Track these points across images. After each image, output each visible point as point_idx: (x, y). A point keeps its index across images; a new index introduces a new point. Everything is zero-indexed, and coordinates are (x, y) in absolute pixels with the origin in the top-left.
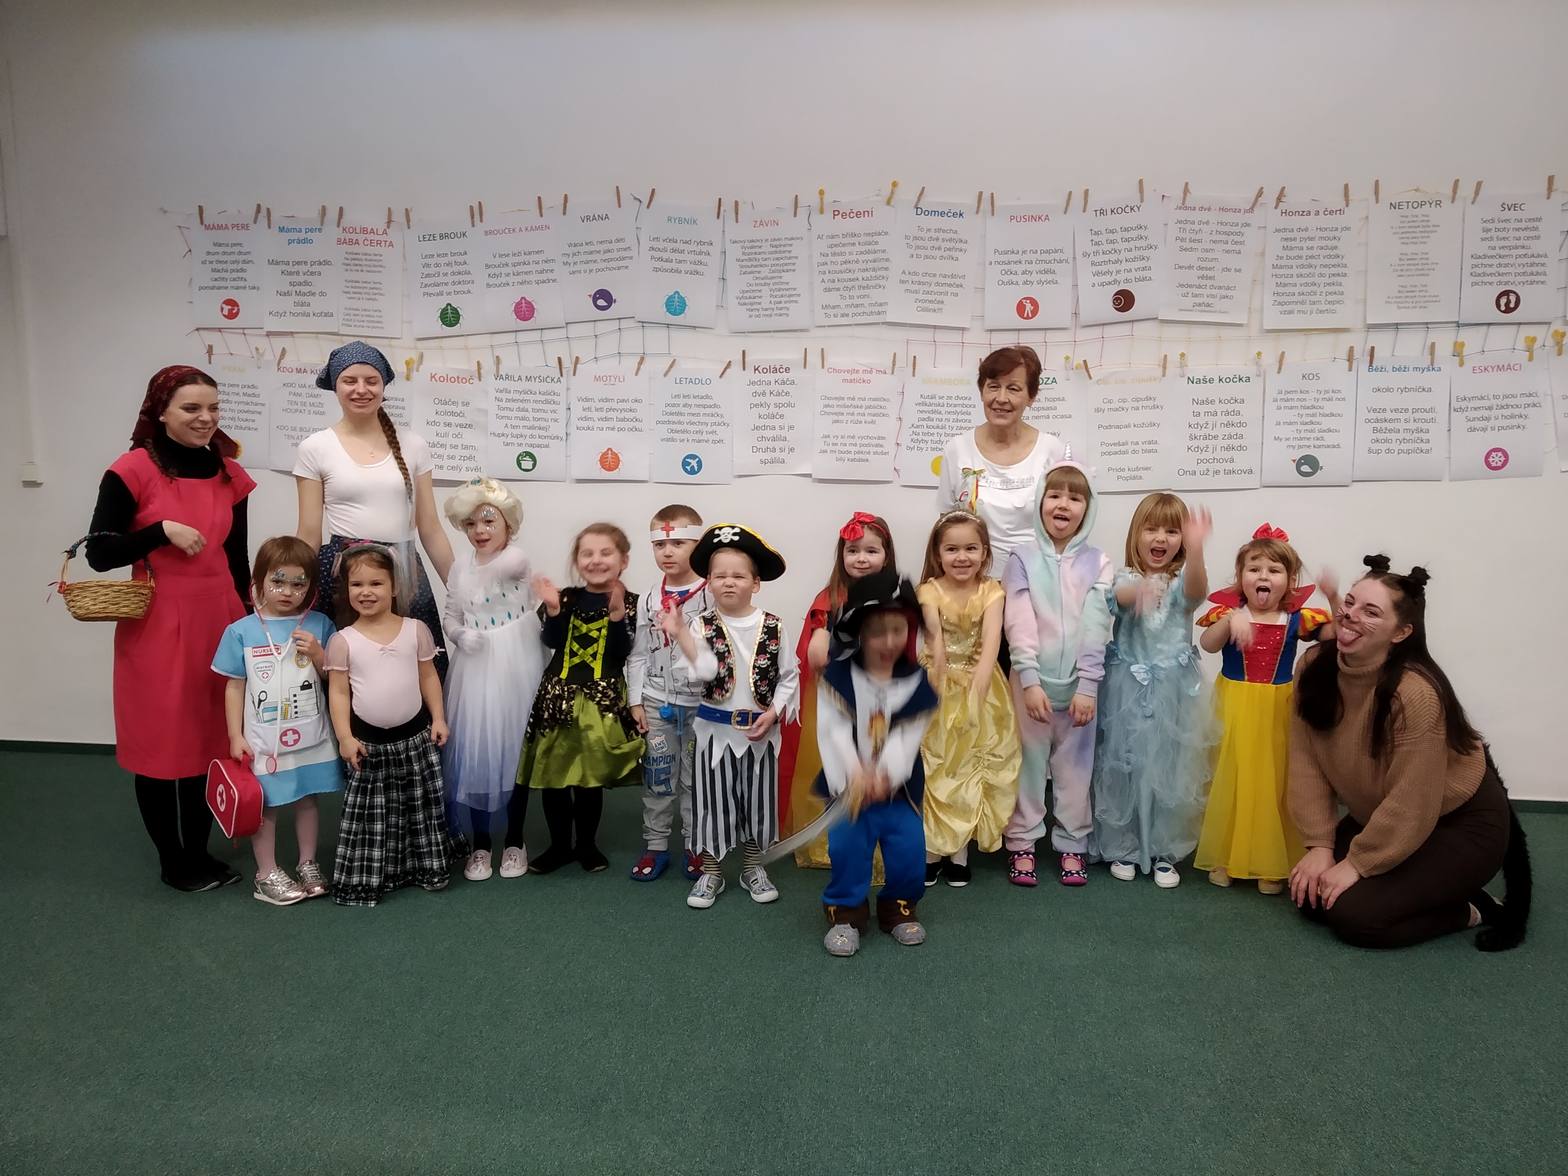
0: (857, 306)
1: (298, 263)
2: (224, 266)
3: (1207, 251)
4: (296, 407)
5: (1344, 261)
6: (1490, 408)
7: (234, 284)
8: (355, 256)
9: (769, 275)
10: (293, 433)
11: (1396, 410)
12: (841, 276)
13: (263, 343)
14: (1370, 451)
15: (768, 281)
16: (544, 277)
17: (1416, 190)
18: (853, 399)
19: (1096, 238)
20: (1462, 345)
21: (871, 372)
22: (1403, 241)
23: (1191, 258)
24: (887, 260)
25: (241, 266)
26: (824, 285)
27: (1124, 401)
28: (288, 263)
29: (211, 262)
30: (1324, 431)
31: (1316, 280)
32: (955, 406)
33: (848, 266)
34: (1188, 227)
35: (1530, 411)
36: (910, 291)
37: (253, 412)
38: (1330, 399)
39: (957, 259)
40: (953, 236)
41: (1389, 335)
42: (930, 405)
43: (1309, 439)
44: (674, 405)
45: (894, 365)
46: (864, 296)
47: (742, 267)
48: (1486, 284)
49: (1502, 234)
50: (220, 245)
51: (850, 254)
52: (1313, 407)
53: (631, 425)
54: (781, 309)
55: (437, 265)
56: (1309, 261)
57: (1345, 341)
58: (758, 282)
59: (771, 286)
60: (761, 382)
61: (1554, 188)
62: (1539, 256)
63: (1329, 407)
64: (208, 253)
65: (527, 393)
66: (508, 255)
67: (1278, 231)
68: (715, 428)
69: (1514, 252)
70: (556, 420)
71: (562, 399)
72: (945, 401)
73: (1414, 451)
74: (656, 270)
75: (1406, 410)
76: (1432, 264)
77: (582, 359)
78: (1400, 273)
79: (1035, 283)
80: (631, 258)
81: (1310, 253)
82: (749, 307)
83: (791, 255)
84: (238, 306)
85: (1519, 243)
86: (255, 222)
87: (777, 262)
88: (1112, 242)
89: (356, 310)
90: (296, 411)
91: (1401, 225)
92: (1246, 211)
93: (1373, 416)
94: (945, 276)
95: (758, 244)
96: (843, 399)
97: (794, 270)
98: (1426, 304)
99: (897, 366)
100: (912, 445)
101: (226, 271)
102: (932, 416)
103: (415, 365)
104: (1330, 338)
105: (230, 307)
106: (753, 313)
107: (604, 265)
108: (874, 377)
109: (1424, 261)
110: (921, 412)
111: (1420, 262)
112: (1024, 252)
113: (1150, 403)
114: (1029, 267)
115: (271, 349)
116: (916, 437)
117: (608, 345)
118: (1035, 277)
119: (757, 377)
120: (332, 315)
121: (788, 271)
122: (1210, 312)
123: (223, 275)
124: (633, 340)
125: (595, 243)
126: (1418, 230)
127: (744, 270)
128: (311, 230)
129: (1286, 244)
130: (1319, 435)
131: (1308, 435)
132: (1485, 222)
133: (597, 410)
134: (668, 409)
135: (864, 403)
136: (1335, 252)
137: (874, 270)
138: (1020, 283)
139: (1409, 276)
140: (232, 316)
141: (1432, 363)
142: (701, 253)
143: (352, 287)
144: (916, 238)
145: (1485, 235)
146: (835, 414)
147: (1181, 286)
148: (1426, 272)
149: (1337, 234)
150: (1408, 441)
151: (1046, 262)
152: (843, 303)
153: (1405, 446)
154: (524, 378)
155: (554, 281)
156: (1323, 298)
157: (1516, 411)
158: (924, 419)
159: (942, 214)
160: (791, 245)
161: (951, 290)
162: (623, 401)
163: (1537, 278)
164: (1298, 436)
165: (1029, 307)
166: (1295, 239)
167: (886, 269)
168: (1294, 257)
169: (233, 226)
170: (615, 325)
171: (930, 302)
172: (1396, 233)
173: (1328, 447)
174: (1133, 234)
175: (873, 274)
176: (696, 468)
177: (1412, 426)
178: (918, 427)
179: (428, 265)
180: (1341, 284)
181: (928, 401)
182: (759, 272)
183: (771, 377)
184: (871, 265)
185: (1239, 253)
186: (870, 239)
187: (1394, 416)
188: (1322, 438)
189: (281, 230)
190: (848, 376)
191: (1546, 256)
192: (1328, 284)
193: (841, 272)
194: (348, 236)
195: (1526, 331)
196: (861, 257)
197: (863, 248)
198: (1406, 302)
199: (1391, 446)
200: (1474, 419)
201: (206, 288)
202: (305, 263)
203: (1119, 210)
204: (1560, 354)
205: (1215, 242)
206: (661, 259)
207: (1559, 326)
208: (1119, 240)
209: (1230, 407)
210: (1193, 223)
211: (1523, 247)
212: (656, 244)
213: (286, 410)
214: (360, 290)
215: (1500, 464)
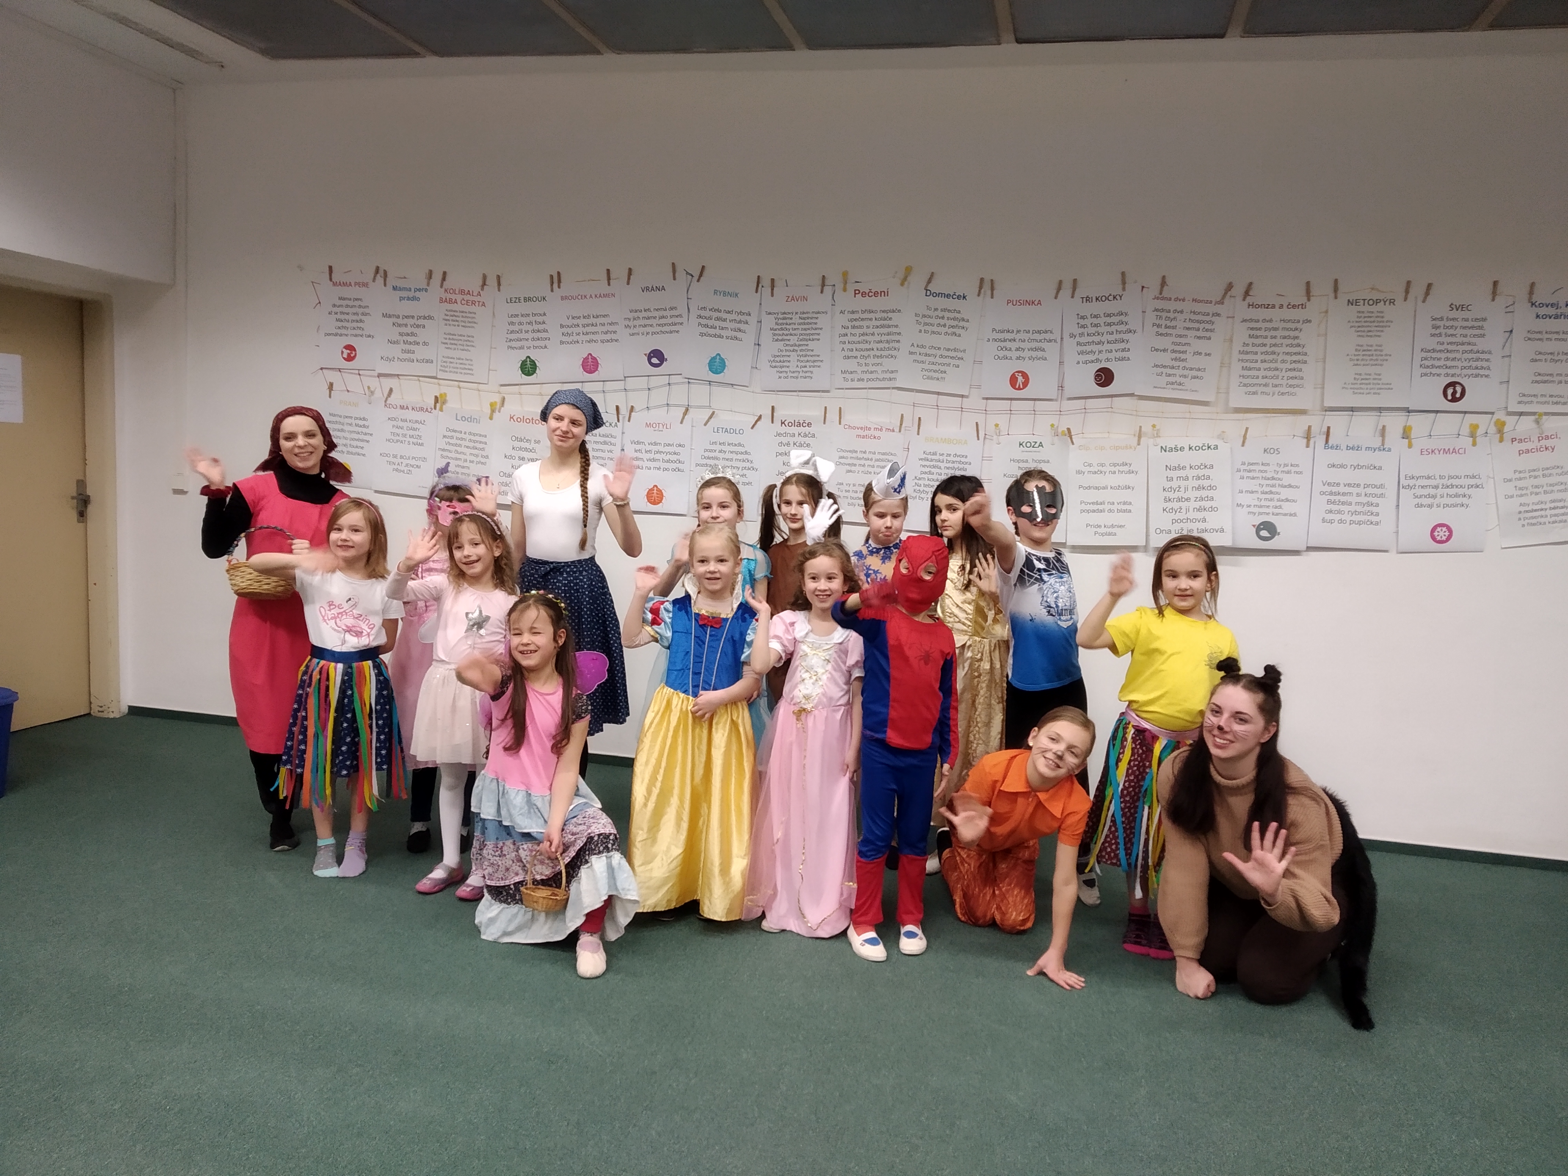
0: (872, 372)
1: (407, 317)
2: (346, 317)
3: (1180, 336)
4: (398, 438)
5: (1305, 350)
6: (1436, 487)
7: (354, 332)
8: (452, 313)
9: (797, 343)
10: (394, 460)
11: (1349, 485)
12: (858, 346)
13: (374, 383)
14: (1324, 521)
15: (796, 348)
16: (608, 337)
17: (1372, 289)
18: (865, 452)
19: (1082, 322)
20: (1410, 428)
21: (881, 430)
22: (1359, 334)
23: (1166, 342)
24: (899, 334)
25: (360, 317)
26: (843, 353)
27: (1102, 465)
28: (398, 317)
29: (336, 313)
30: (1282, 500)
31: (1279, 365)
32: (953, 462)
33: (865, 338)
34: (1164, 315)
35: (1471, 491)
36: (918, 362)
37: (362, 441)
38: (1289, 472)
39: (960, 336)
40: (957, 315)
41: (1343, 417)
42: (932, 460)
43: (1268, 507)
44: (711, 451)
45: (901, 425)
46: (878, 364)
48: (1434, 375)
49: (1450, 332)
50: (344, 299)
51: (868, 327)
52: (1273, 478)
53: (674, 466)
54: (806, 372)
55: (521, 324)
56: (1273, 349)
57: (1303, 422)
58: (787, 348)
59: (799, 353)
60: (786, 434)
61: (1498, 292)
62: (1484, 352)
63: (1287, 479)
64: (334, 306)
66: (579, 318)
67: (1244, 321)
68: (745, 472)
69: (1461, 348)
71: (618, 441)
72: (945, 458)
73: (1364, 523)
74: (702, 334)
75: (1358, 485)
76: (1386, 355)
77: (637, 408)
78: (1356, 362)
79: (1027, 359)
80: (681, 324)
81: (1274, 341)
82: (778, 369)
83: (817, 326)
84: (355, 350)
85: (1466, 340)
86: (374, 281)
87: (804, 332)
88: (1096, 325)
89: (451, 358)
90: (397, 441)
91: (1358, 320)
92: (1217, 303)
93: (1327, 489)
94: (948, 350)
95: (790, 316)
96: (856, 452)
97: (818, 340)
98: (1378, 391)
99: (903, 425)
101: (348, 321)
102: (933, 470)
103: (498, 407)
104: (1290, 418)
105: (349, 351)
106: (783, 375)
107: (658, 329)
108: (883, 434)
109: (1378, 353)
110: (924, 466)
111: (1374, 353)
112: (1018, 332)
113: (1126, 468)
114: (1022, 345)
115: (381, 387)
116: (918, 488)
117: (659, 396)
118: (1027, 354)
119: (783, 429)
120: (432, 362)
121: (813, 340)
122: (1181, 390)
123: (345, 324)
124: (679, 394)
125: (652, 310)
126: (1373, 324)
127: (776, 338)
128: (419, 290)
130: (1278, 504)
131: (1268, 503)
132: (1434, 320)
133: (646, 452)
134: (707, 454)
135: (874, 457)
136: (1296, 342)
137: (888, 342)
138: (1014, 358)
139: (1364, 365)
140: (350, 359)
141: (1383, 445)
142: (740, 322)
143: (450, 339)
144: (924, 316)
145: (1434, 331)
146: (849, 464)
147: (1156, 366)
148: (1379, 362)
149: (1299, 325)
150: (1360, 513)
151: (1037, 341)
152: (859, 369)
153: (1356, 518)
155: (616, 341)
156: (1284, 382)
157: (1460, 491)
158: (926, 473)
159: (948, 296)
160: (817, 318)
161: (953, 362)
162: (669, 445)
163: (1482, 372)
164: (1259, 504)
165: (1020, 379)
166: (1260, 329)
167: (898, 341)
168: (1259, 345)
169: (356, 284)
170: (665, 380)
171: (935, 371)
172: (1352, 327)
173: (1285, 515)
174: (1115, 319)
175: (887, 345)
177: (1363, 500)
178: (920, 479)
179: (512, 323)
180: (1301, 370)
181: (929, 457)
182: (789, 340)
183: (795, 430)
184: (884, 338)
185: (1209, 338)
187: (1347, 490)
189: (395, 288)
190: (862, 433)
191: (1490, 353)
192: (1290, 370)
193: (859, 342)
194: (449, 296)
195: (1471, 419)
196: (876, 331)
197: (878, 323)
198: (1361, 388)
199: (1343, 517)
200: (1421, 497)
201: (330, 334)
202: (413, 317)
203: (1104, 299)
204: (1501, 440)
205: (1188, 329)
206: (707, 326)
207: (1501, 416)
208: (1102, 324)
209: (1201, 472)
210: (1169, 311)
211: (1469, 344)
212: (703, 313)
213: (389, 440)
214: (456, 342)
215: (1444, 538)
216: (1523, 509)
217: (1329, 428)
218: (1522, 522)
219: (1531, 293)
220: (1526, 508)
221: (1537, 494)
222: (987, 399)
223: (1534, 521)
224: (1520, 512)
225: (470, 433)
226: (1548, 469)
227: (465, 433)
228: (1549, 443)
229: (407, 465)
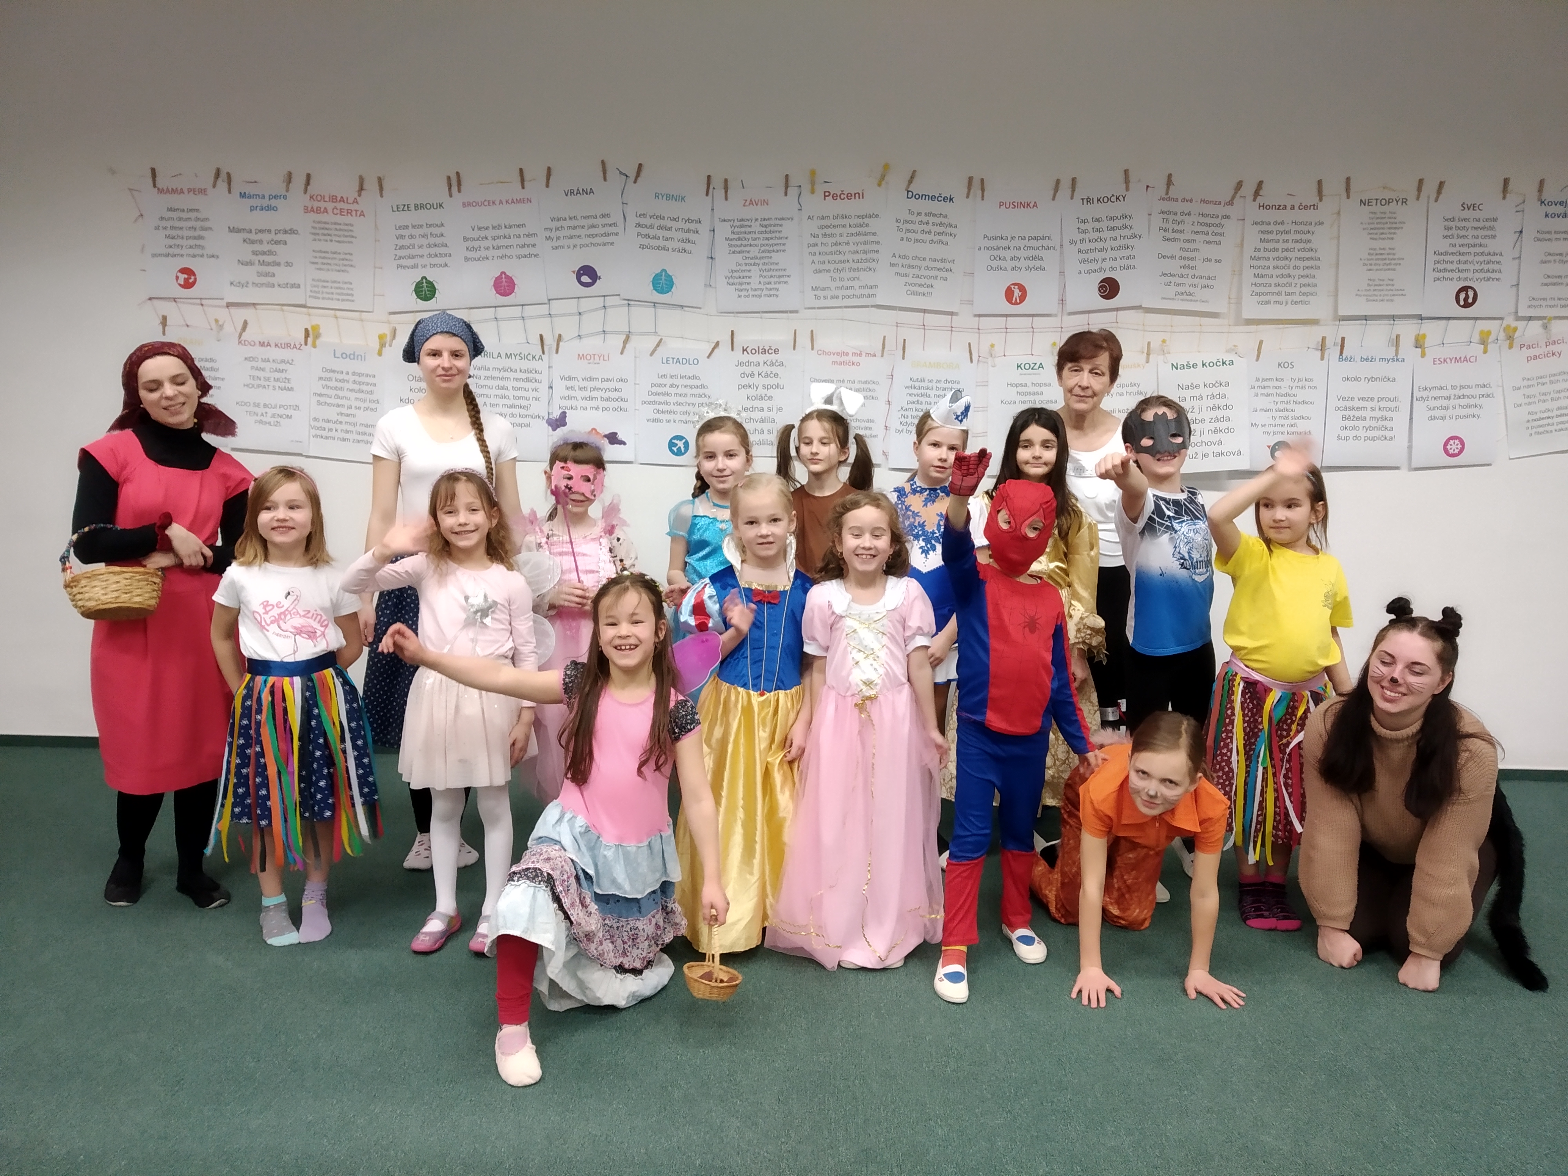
1: (261, 231)
2: (180, 233)
3: (1188, 241)
4: (259, 382)
5: (1317, 255)
6: (1449, 398)
7: (191, 251)
8: (323, 225)
9: (759, 255)
10: (256, 410)
11: (1363, 399)
12: (831, 258)
13: (223, 314)
14: (1339, 438)
15: (757, 261)
16: (526, 251)
17: (1384, 188)
19: (1083, 227)
20: (1424, 336)
21: (860, 355)
22: (1372, 236)
23: (1172, 248)
24: (878, 243)
25: (198, 233)
26: (814, 267)
28: (250, 232)
29: (165, 228)
30: (1297, 418)
31: (1292, 272)
33: (839, 248)
34: (1171, 217)
35: (1482, 401)
36: (900, 275)
38: (1303, 388)
39: (947, 244)
40: (944, 220)
41: (1357, 327)
42: (920, 388)
43: (1283, 426)
44: (660, 385)
45: (884, 348)
47: (731, 246)
48: (1446, 279)
49: (1462, 233)
50: (175, 210)
51: (841, 235)
52: (1288, 395)
53: (620, 405)
54: (771, 289)
55: (412, 237)
56: (1285, 254)
57: (1317, 333)
58: (747, 261)
59: (761, 266)
60: (749, 363)
61: (1510, 190)
62: (1495, 254)
63: (1301, 395)
64: (162, 218)
65: (507, 370)
66: (487, 228)
67: (1256, 223)
69: (1472, 250)
70: (537, 399)
71: (543, 377)
72: (934, 385)
73: (1379, 438)
74: (642, 247)
75: (1372, 399)
76: (1399, 259)
77: (565, 337)
78: (1369, 267)
79: (1023, 269)
80: (617, 234)
81: (1286, 245)
82: (737, 287)
83: (781, 235)
84: (194, 275)
85: (1477, 241)
86: (214, 186)
87: (766, 242)
88: (1098, 230)
89: (324, 281)
90: (259, 386)
91: (1371, 221)
92: (1226, 204)
93: (1342, 404)
94: (935, 260)
95: (748, 223)
97: (784, 251)
98: (1392, 298)
99: (886, 349)
100: (901, 428)
101: (183, 238)
102: (921, 399)
103: (388, 339)
104: (1301, 329)
105: (186, 276)
106: (743, 293)
108: (862, 360)
109: (1391, 257)
110: (911, 395)
111: (1387, 257)
112: (1013, 238)
113: (1132, 390)
114: (1018, 254)
115: (231, 321)
116: (904, 420)
117: (593, 322)
118: (1023, 263)
119: (745, 357)
120: (299, 286)
121: (777, 251)
122: (1191, 300)
123: (178, 242)
124: (618, 318)
125: (579, 217)
126: (1386, 226)
127: (733, 249)
128: (275, 197)
129: (1263, 236)
130: (1293, 422)
131: (1282, 422)
132: (1446, 220)
133: (580, 389)
134: (655, 390)
136: (1308, 246)
137: (865, 252)
138: (1009, 268)
139: (1377, 270)
140: (187, 285)
141: (1397, 354)
142: (689, 231)
143: (320, 257)
144: (906, 222)
145: (1446, 233)
147: (1164, 275)
148: (1392, 267)
150: (1374, 428)
151: (1033, 248)
152: (833, 285)
153: (1371, 434)
154: (503, 356)
155: (536, 256)
156: (1297, 290)
157: (1472, 401)
158: (913, 403)
159: (933, 198)
160: (781, 225)
161: (940, 274)
162: (608, 380)
163: (1493, 275)
164: (1273, 422)
165: (1017, 293)
166: (1271, 232)
167: (877, 252)
168: (1271, 250)
169: (189, 191)
170: (599, 302)
171: (920, 285)
172: (1364, 229)
174: (1118, 223)
175: (864, 256)
176: (683, 449)
177: (1378, 414)
178: (907, 410)
179: (402, 237)
180: (1314, 277)
181: (917, 384)
182: (748, 252)
183: (760, 358)
184: (861, 247)
185: (1219, 243)
186: (860, 221)
187: (1362, 404)
188: (1295, 425)
189: (243, 195)
190: (838, 359)
191: (1501, 255)
192: (1302, 276)
193: (831, 253)
194: (316, 204)
195: (1482, 325)
196: (852, 239)
197: (854, 230)
198: (1374, 295)
199: (1358, 433)
200: (1434, 408)
201: (160, 255)
202: (269, 231)
203: (1106, 200)
204: (1511, 347)
205: (1197, 233)
206: (647, 236)
207: (1510, 321)
208: (1105, 229)
209: (1215, 390)
210: (1176, 214)
211: (1481, 245)
212: (642, 221)
213: (248, 386)
214: (329, 261)
215: (1457, 451)
216: (1530, 417)
217: (1343, 339)
218: (1530, 431)
219: (1540, 190)
220: (1535, 417)
221: (1544, 401)
222: (980, 316)
223: (1541, 430)
224: (1528, 421)
225: (354, 374)
226: (1555, 375)
227: (348, 373)
228: (1555, 348)
229: (273, 416)
